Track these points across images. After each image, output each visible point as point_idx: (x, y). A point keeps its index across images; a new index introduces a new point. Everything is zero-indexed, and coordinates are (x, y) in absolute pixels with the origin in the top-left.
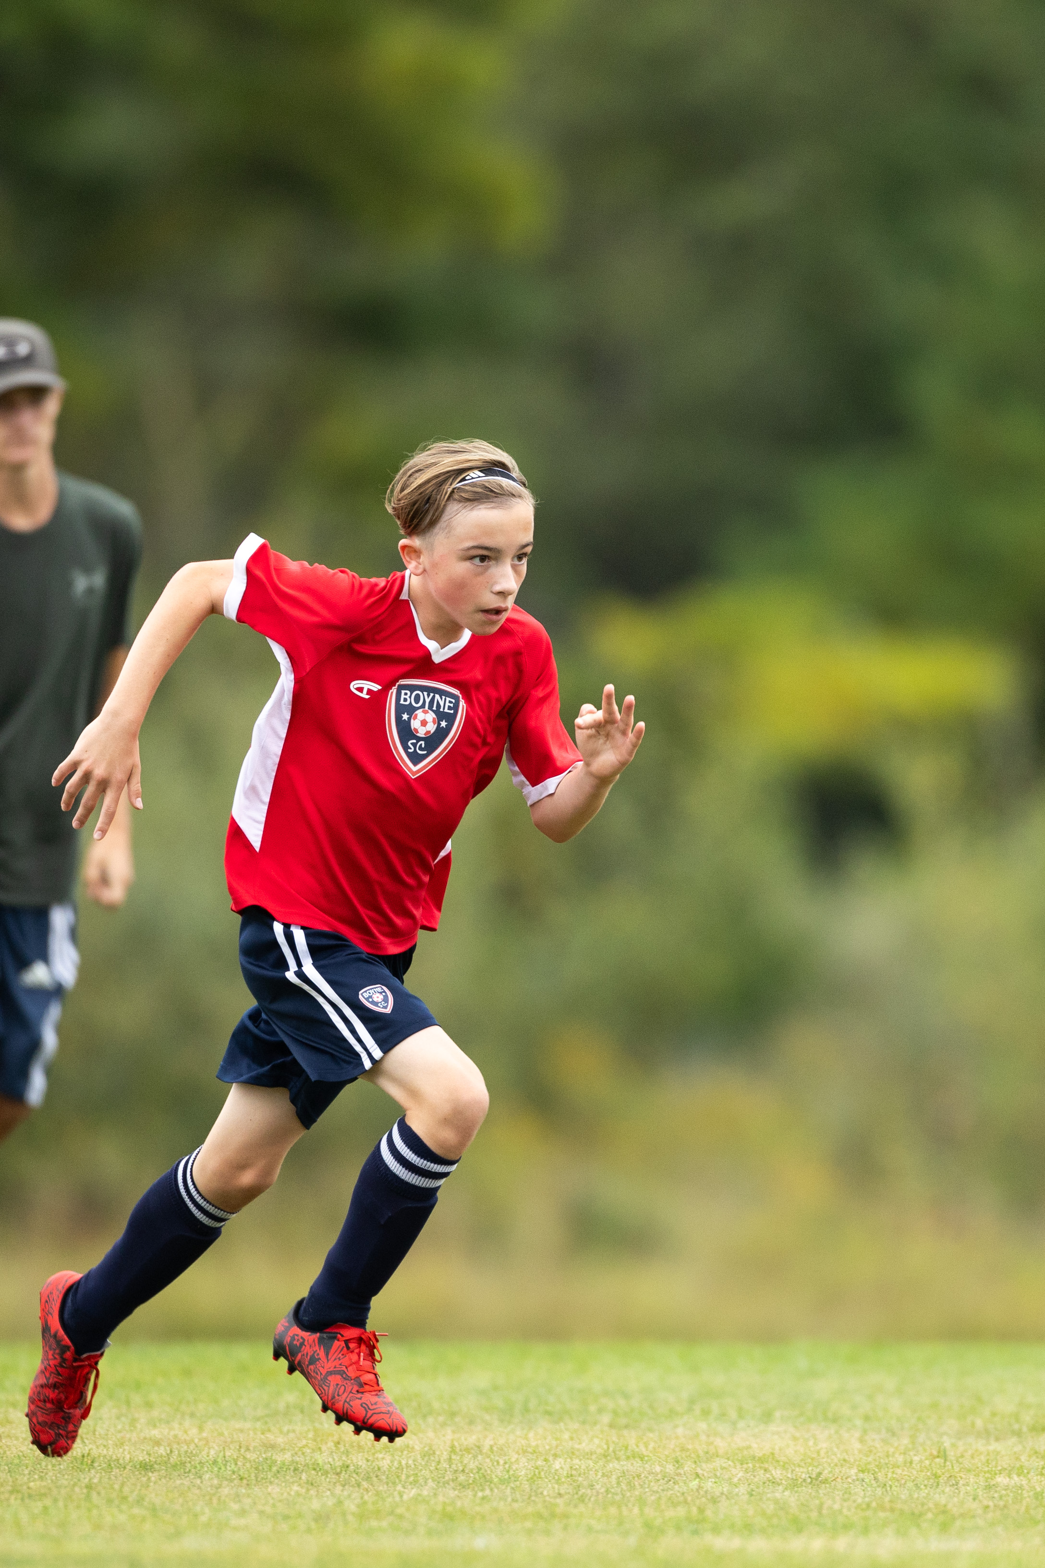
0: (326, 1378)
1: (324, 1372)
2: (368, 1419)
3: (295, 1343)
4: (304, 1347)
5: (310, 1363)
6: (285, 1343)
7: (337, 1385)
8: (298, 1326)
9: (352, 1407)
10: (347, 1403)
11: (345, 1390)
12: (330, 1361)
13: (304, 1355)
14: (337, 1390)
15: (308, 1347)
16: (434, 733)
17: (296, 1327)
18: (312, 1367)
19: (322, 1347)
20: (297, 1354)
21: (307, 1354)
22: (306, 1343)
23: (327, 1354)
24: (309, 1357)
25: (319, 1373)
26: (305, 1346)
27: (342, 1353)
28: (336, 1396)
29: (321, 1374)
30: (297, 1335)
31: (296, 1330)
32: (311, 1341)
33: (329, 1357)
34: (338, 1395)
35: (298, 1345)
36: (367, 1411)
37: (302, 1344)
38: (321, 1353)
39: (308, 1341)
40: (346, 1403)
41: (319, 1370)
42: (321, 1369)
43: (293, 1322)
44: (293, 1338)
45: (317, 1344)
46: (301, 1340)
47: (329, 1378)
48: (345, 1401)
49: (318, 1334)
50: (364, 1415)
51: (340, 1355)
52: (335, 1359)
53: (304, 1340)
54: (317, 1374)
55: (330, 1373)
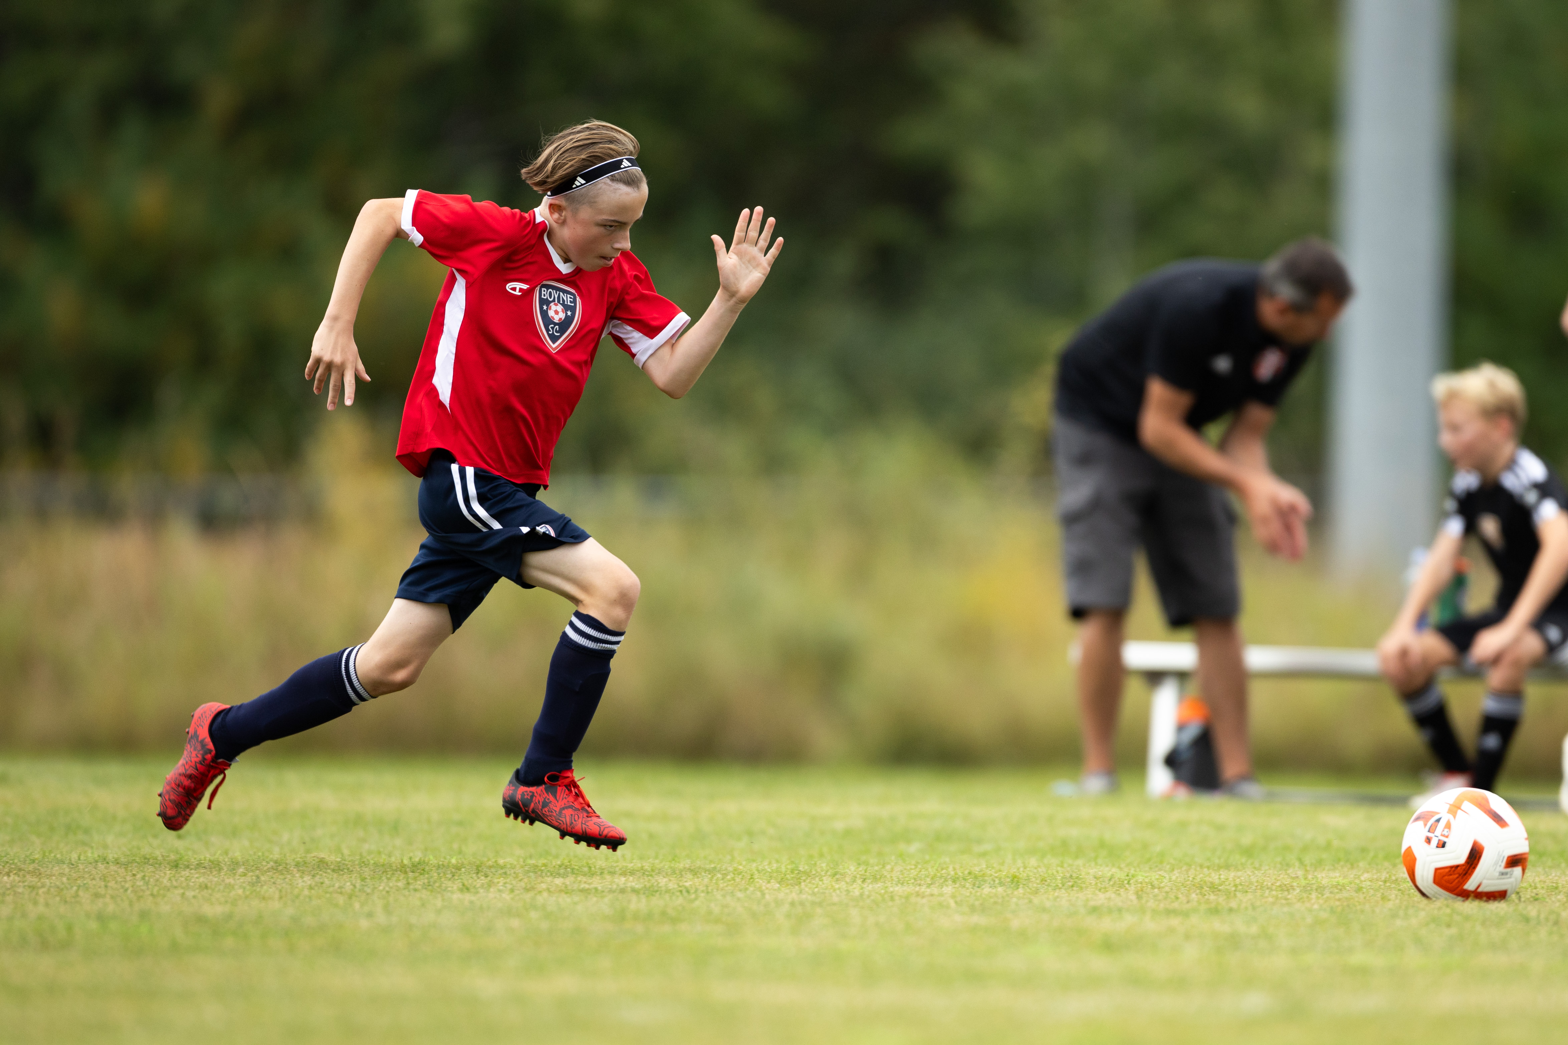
0: (560, 812)
1: (557, 809)
2: (602, 832)
3: (526, 797)
4: (534, 797)
5: (543, 807)
6: (517, 799)
7: (572, 815)
8: (523, 786)
9: (588, 826)
10: (585, 824)
11: (578, 816)
12: (559, 802)
13: (536, 803)
14: (573, 818)
15: (538, 797)
16: (564, 320)
17: (522, 787)
18: (546, 809)
19: (550, 793)
20: (530, 804)
21: (539, 802)
22: (536, 794)
23: (556, 797)
24: (541, 803)
25: (554, 811)
26: (536, 796)
27: (566, 794)
28: (573, 821)
29: (555, 811)
30: (526, 792)
31: (523, 789)
32: (539, 792)
33: (558, 799)
34: (575, 821)
35: (529, 798)
36: (600, 827)
37: (532, 796)
38: (551, 798)
39: (537, 793)
40: (583, 825)
41: (553, 809)
42: (554, 808)
43: (517, 784)
44: (523, 794)
45: (545, 793)
46: (531, 794)
47: (563, 812)
48: (582, 823)
49: (544, 786)
50: (598, 829)
51: (565, 795)
52: (563, 799)
53: (533, 793)
54: (552, 812)
55: (564, 809)
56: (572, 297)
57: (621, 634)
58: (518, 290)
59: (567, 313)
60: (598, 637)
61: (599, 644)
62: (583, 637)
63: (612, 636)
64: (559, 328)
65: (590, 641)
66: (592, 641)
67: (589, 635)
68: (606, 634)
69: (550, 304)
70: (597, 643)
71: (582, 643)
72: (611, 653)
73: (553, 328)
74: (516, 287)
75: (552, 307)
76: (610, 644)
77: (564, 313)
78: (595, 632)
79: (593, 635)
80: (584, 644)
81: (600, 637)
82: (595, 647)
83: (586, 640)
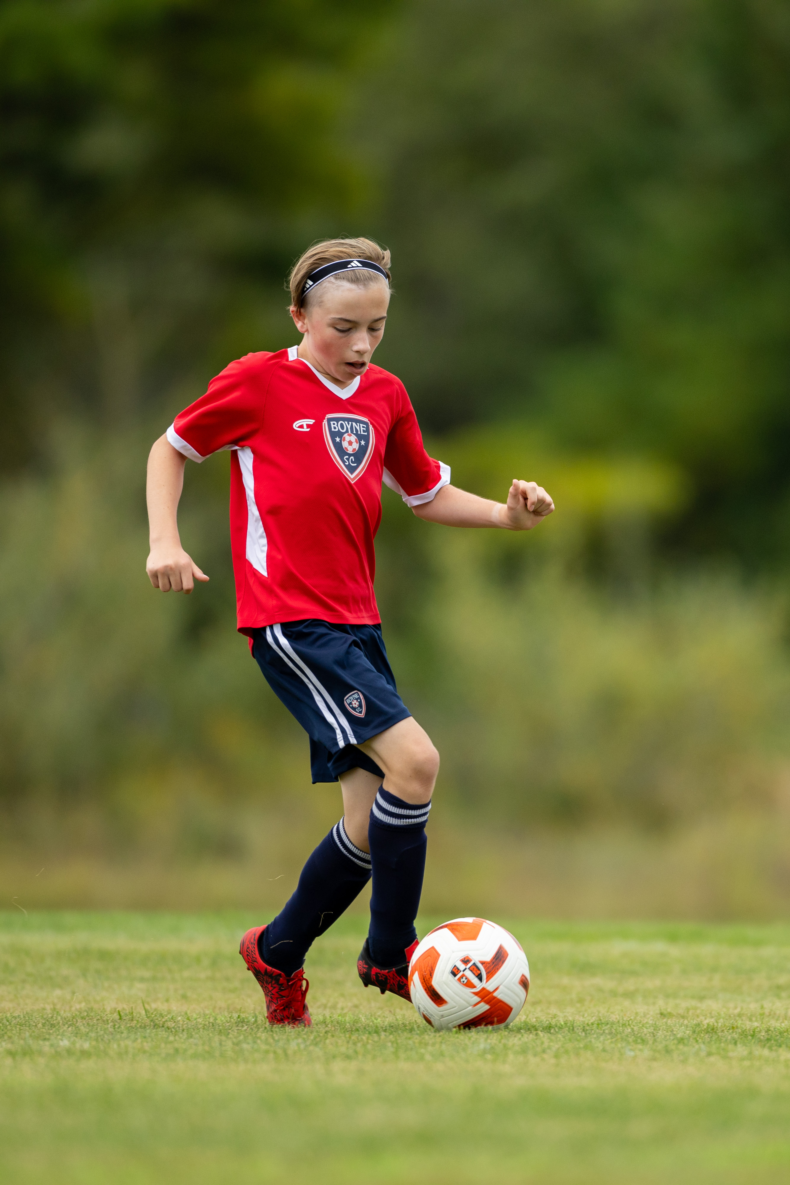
16: (358, 450)
56: (365, 426)
57: (426, 806)
58: (305, 427)
59: (361, 443)
60: (400, 813)
61: (402, 820)
62: (386, 815)
63: (415, 810)
64: (354, 458)
65: (393, 818)
66: (395, 818)
67: (391, 812)
68: (407, 809)
69: (343, 435)
70: (401, 819)
71: (386, 821)
72: (422, 825)
73: (348, 459)
74: (302, 425)
75: (346, 437)
76: (414, 818)
77: (357, 443)
78: (396, 808)
79: (395, 812)
80: (389, 821)
81: (402, 813)
82: (399, 823)
83: (389, 818)
